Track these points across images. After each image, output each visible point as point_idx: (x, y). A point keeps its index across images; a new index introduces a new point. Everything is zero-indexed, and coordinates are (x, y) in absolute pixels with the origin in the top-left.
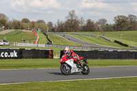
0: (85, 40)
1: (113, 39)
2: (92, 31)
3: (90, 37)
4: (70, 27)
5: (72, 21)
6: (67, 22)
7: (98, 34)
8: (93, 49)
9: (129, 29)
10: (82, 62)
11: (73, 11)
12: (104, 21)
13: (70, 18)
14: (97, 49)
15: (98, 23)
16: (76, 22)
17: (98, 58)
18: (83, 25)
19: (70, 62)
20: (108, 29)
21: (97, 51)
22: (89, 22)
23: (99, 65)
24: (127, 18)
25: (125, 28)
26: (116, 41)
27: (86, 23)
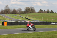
0: (12, 17)
1: (24, 17)
2: (15, 13)
3: (15, 16)
4: (6, 12)
5: (7, 9)
6: (5, 10)
7: (18, 15)
8: (16, 21)
9: (31, 13)
10: (33, 26)
11: (7, 5)
12: (20, 9)
13: (6, 8)
14: (17, 21)
15: (18, 10)
16: (9, 10)
17: (18, 25)
18: (12, 11)
19: (30, 26)
20: (22, 12)
21: (17, 22)
22: (14, 10)
23: (18, 28)
24: (30, 8)
25: (29, 12)
26: (25, 18)
27: (13, 10)
